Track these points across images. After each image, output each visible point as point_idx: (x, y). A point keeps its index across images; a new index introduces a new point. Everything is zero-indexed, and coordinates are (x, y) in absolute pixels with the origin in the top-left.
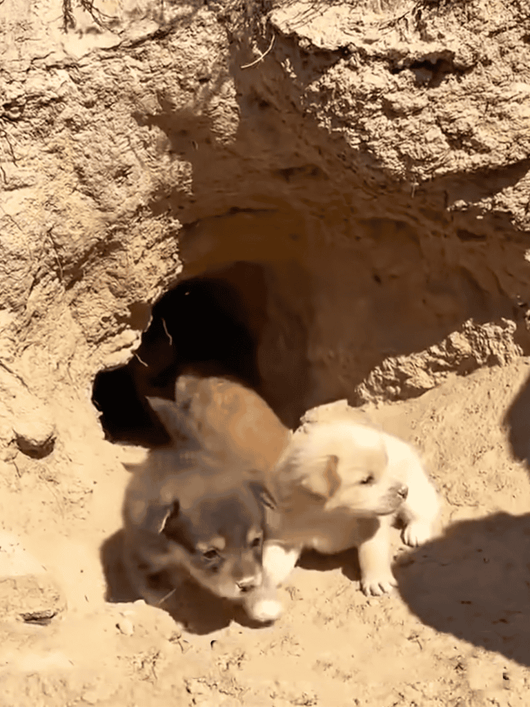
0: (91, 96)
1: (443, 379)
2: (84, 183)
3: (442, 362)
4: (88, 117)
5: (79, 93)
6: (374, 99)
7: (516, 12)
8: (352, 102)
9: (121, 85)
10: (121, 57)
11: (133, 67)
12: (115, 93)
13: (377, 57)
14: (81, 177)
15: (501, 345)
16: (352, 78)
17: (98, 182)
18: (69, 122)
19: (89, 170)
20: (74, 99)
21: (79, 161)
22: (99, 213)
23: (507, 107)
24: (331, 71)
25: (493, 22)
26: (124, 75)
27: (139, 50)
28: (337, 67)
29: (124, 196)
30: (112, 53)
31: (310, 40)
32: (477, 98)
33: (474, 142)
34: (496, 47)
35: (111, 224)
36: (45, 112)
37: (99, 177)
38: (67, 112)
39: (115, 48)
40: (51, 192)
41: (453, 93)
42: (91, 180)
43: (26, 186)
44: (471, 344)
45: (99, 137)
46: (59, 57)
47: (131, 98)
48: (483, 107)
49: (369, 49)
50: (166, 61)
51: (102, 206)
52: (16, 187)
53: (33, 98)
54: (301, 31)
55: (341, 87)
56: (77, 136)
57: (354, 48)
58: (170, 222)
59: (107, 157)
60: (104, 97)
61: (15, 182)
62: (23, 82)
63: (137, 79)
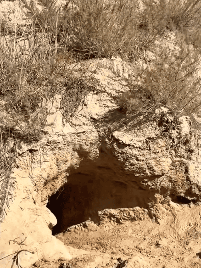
0: (66, 143)
1: (125, 222)
2: (57, 162)
3: (126, 218)
4: (63, 147)
5: (63, 142)
6: (134, 156)
7: (165, 143)
8: (129, 156)
9: (73, 142)
10: (74, 135)
11: (77, 138)
12: (71, 143)
13: (137, 148)
14: (57, 161)
15: (143, 216)
16: (130, 151)
17: (61, 163)
18: (59, 148)
19: (59, 160)
20: (62, 143)
21: (58, 157)
22: (58, 170)
23: (161, 163)
24: (125, 148)
25: (161, 145)
26: (74, 140)
27: (79, 134)
28: (127, 148)
29: (64, 167)
30: (73, 134)
31: (122, 141)
32: (155, 160)
33: (153, 169)
34: (160, 150)
35: (59, 173)
36: (55, 144)
37: (61, 162)
38: (60, 146)
39: (74, 133)
40: (51, 164)
41: (151, 158)
42: (59, 162)
43: (48, 161)
44: (134, 215)
45: (64, 152)
46: (61, 133)
47: (74, 145)
48: (156, 162)
49: (135, 146)
50: (84, 138)
51: (59, 169)
52: (46, 161)
53: (54, 141)
54: (120, 139)
55: (127, 152)
56: (59, 151)
57: (131, 145)
58: (67, 174)
59: (65, 157)
60: (68, 144)
61: (46, 160)
62: (53, 137)
63: (77, 141)
